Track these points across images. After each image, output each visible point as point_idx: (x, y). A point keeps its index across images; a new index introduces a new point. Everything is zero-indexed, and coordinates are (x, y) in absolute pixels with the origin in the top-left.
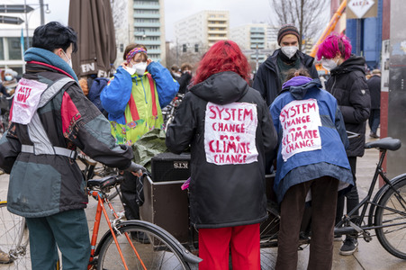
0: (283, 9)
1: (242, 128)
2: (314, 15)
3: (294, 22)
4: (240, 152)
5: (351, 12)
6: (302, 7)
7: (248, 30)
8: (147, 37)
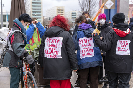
0: (83, 6)
1: (56, 46)
2: (93, 8)
3: (86, 10)
4: (54, 54)
5: (106, 7)
6: (89, 5)
7: (71, 13)
8: (37, 15)
